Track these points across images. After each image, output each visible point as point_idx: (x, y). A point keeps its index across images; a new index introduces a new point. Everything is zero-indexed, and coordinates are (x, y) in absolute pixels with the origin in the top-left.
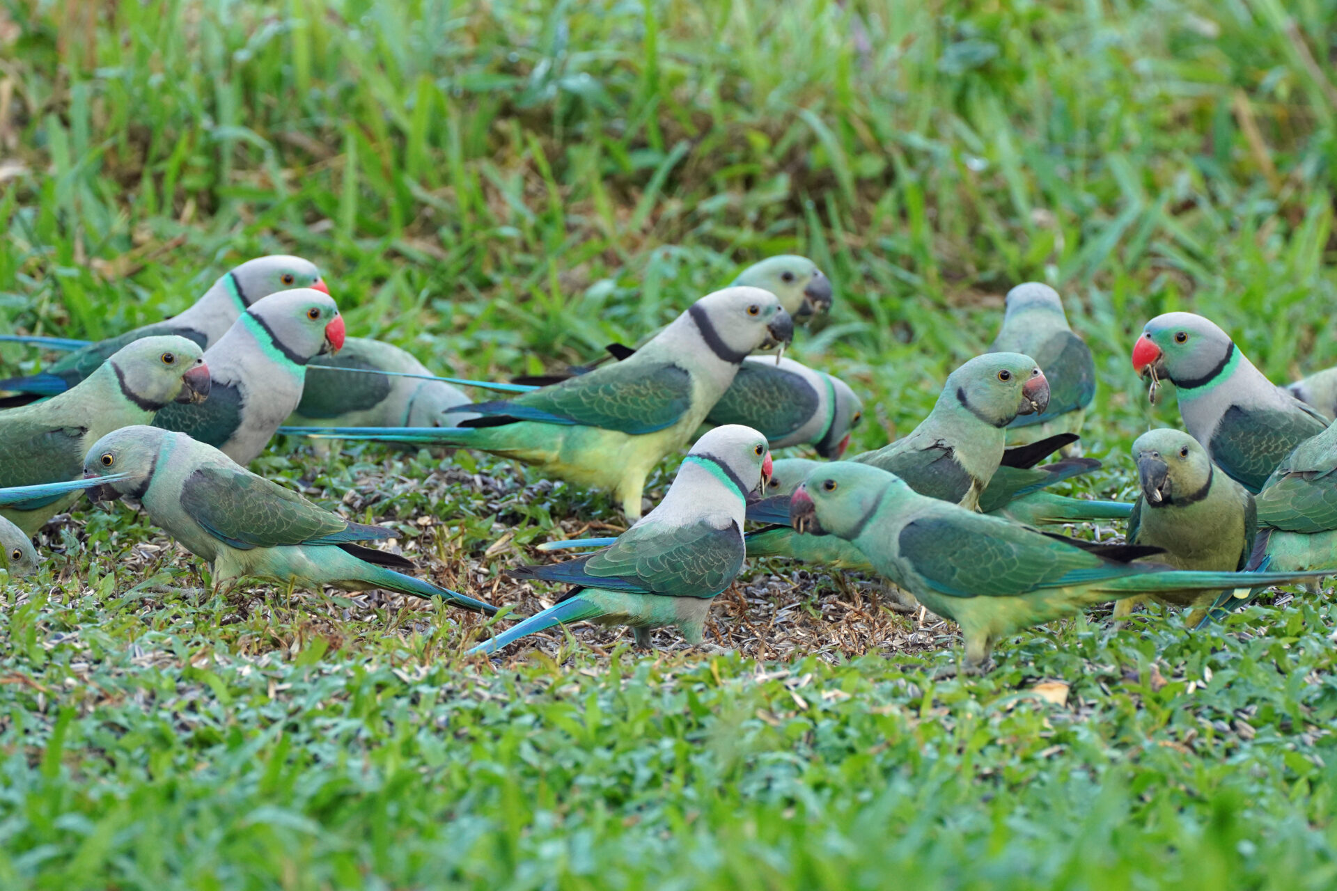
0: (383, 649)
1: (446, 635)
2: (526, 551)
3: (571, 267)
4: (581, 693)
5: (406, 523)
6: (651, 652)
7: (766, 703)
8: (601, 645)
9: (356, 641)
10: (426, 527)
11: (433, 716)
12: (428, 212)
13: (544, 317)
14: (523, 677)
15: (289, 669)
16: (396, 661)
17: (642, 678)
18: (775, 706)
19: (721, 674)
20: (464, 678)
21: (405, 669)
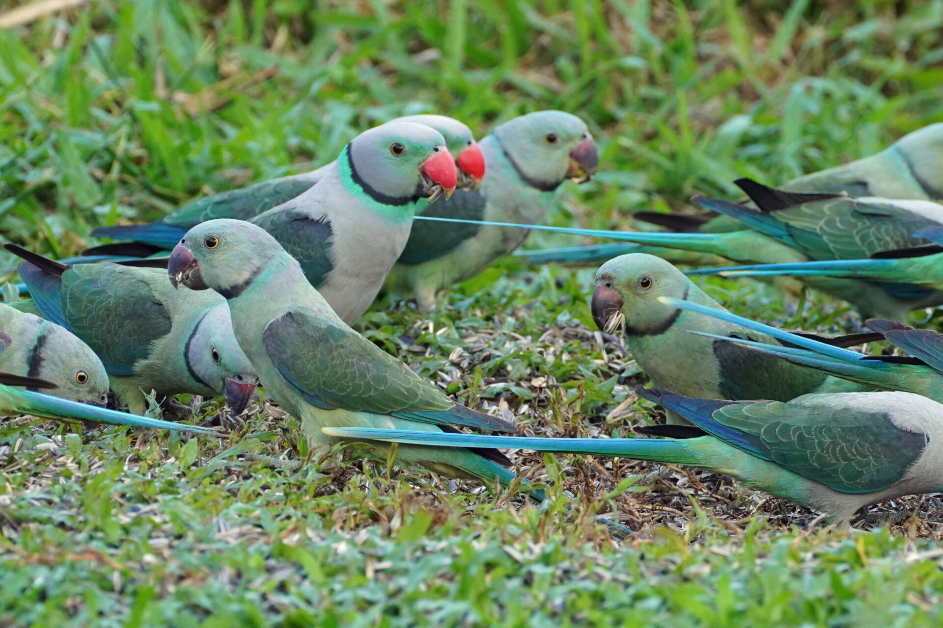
0: (492, 524)
1: (564, 509)
2: (651, 416)
3: (703, 102)
4: (713, 573)
5: (518, 385)
6: (790, 530)
7: (917, 584)
8: (734, 521)
9: (463, 515)
10: (541, 389)
11: (548, 598)
12: (545, 40)
13: (673, 156)
14: (648, 556)
15: (388, 546)
16: (507, 538)
17: (779, 557)
18: (927, 589)
19: (867, 554)
20: (582, 556)
21: (517, 546)
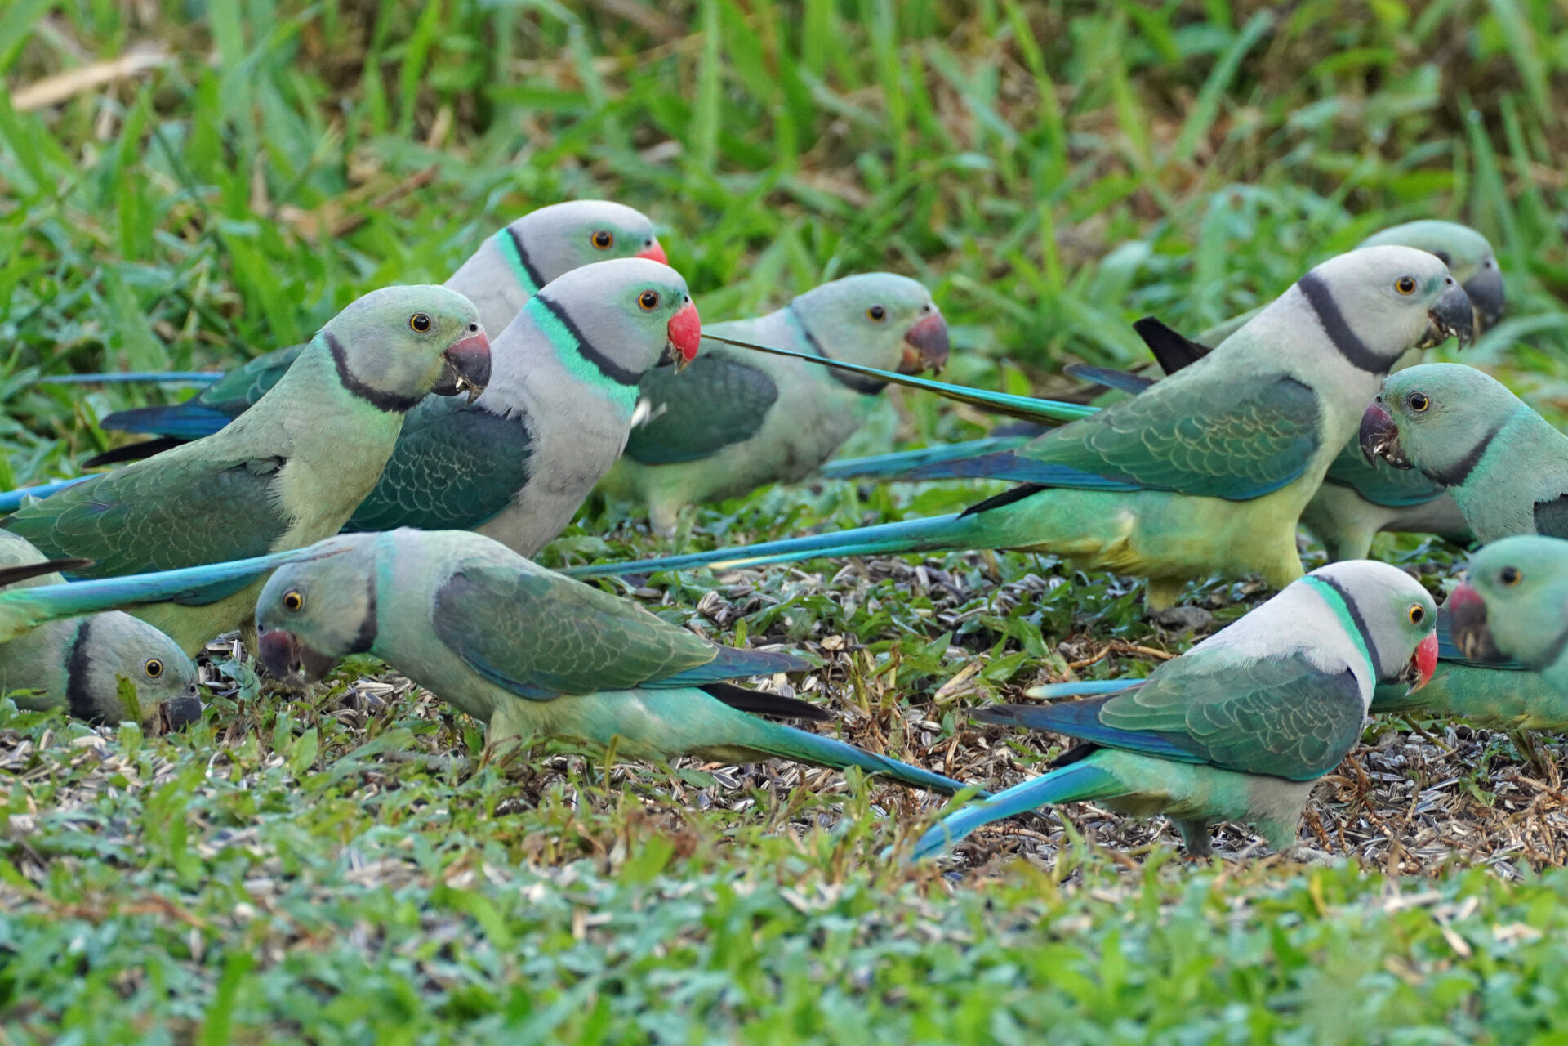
0: (763, 856)
1: (869, 834)
2: (1002, 693)
3: (1078, 222)
4: (1095, 929)
5: (802, 647)
6: (1209, 862)
7: (1400, 946)
8: (1126, 850)
9: (720, 842)
10: (836, 652)
11: (847, 968)
12: (839, 128)
13: (1033, 303)
14: (999, 903)
15: (606, 890)
16: (786, 876)
17: (1195, 905)
18: (1415, 950)
19: (1327, 899)
20: (899, 903)
21: (802, 889)
